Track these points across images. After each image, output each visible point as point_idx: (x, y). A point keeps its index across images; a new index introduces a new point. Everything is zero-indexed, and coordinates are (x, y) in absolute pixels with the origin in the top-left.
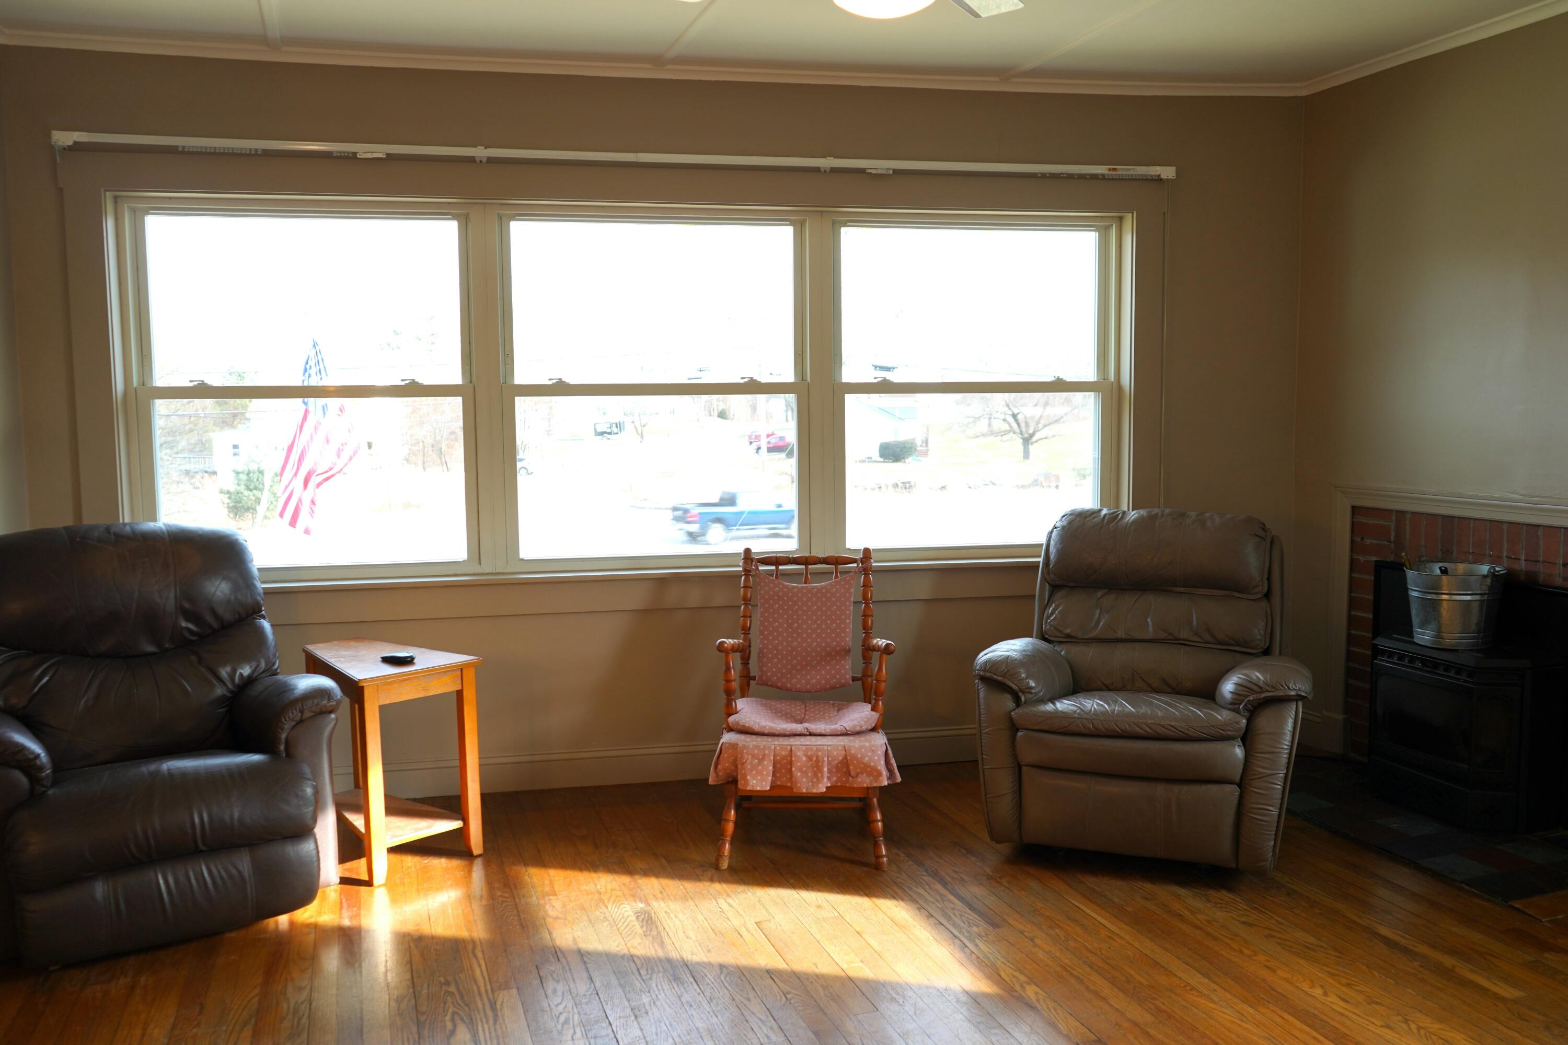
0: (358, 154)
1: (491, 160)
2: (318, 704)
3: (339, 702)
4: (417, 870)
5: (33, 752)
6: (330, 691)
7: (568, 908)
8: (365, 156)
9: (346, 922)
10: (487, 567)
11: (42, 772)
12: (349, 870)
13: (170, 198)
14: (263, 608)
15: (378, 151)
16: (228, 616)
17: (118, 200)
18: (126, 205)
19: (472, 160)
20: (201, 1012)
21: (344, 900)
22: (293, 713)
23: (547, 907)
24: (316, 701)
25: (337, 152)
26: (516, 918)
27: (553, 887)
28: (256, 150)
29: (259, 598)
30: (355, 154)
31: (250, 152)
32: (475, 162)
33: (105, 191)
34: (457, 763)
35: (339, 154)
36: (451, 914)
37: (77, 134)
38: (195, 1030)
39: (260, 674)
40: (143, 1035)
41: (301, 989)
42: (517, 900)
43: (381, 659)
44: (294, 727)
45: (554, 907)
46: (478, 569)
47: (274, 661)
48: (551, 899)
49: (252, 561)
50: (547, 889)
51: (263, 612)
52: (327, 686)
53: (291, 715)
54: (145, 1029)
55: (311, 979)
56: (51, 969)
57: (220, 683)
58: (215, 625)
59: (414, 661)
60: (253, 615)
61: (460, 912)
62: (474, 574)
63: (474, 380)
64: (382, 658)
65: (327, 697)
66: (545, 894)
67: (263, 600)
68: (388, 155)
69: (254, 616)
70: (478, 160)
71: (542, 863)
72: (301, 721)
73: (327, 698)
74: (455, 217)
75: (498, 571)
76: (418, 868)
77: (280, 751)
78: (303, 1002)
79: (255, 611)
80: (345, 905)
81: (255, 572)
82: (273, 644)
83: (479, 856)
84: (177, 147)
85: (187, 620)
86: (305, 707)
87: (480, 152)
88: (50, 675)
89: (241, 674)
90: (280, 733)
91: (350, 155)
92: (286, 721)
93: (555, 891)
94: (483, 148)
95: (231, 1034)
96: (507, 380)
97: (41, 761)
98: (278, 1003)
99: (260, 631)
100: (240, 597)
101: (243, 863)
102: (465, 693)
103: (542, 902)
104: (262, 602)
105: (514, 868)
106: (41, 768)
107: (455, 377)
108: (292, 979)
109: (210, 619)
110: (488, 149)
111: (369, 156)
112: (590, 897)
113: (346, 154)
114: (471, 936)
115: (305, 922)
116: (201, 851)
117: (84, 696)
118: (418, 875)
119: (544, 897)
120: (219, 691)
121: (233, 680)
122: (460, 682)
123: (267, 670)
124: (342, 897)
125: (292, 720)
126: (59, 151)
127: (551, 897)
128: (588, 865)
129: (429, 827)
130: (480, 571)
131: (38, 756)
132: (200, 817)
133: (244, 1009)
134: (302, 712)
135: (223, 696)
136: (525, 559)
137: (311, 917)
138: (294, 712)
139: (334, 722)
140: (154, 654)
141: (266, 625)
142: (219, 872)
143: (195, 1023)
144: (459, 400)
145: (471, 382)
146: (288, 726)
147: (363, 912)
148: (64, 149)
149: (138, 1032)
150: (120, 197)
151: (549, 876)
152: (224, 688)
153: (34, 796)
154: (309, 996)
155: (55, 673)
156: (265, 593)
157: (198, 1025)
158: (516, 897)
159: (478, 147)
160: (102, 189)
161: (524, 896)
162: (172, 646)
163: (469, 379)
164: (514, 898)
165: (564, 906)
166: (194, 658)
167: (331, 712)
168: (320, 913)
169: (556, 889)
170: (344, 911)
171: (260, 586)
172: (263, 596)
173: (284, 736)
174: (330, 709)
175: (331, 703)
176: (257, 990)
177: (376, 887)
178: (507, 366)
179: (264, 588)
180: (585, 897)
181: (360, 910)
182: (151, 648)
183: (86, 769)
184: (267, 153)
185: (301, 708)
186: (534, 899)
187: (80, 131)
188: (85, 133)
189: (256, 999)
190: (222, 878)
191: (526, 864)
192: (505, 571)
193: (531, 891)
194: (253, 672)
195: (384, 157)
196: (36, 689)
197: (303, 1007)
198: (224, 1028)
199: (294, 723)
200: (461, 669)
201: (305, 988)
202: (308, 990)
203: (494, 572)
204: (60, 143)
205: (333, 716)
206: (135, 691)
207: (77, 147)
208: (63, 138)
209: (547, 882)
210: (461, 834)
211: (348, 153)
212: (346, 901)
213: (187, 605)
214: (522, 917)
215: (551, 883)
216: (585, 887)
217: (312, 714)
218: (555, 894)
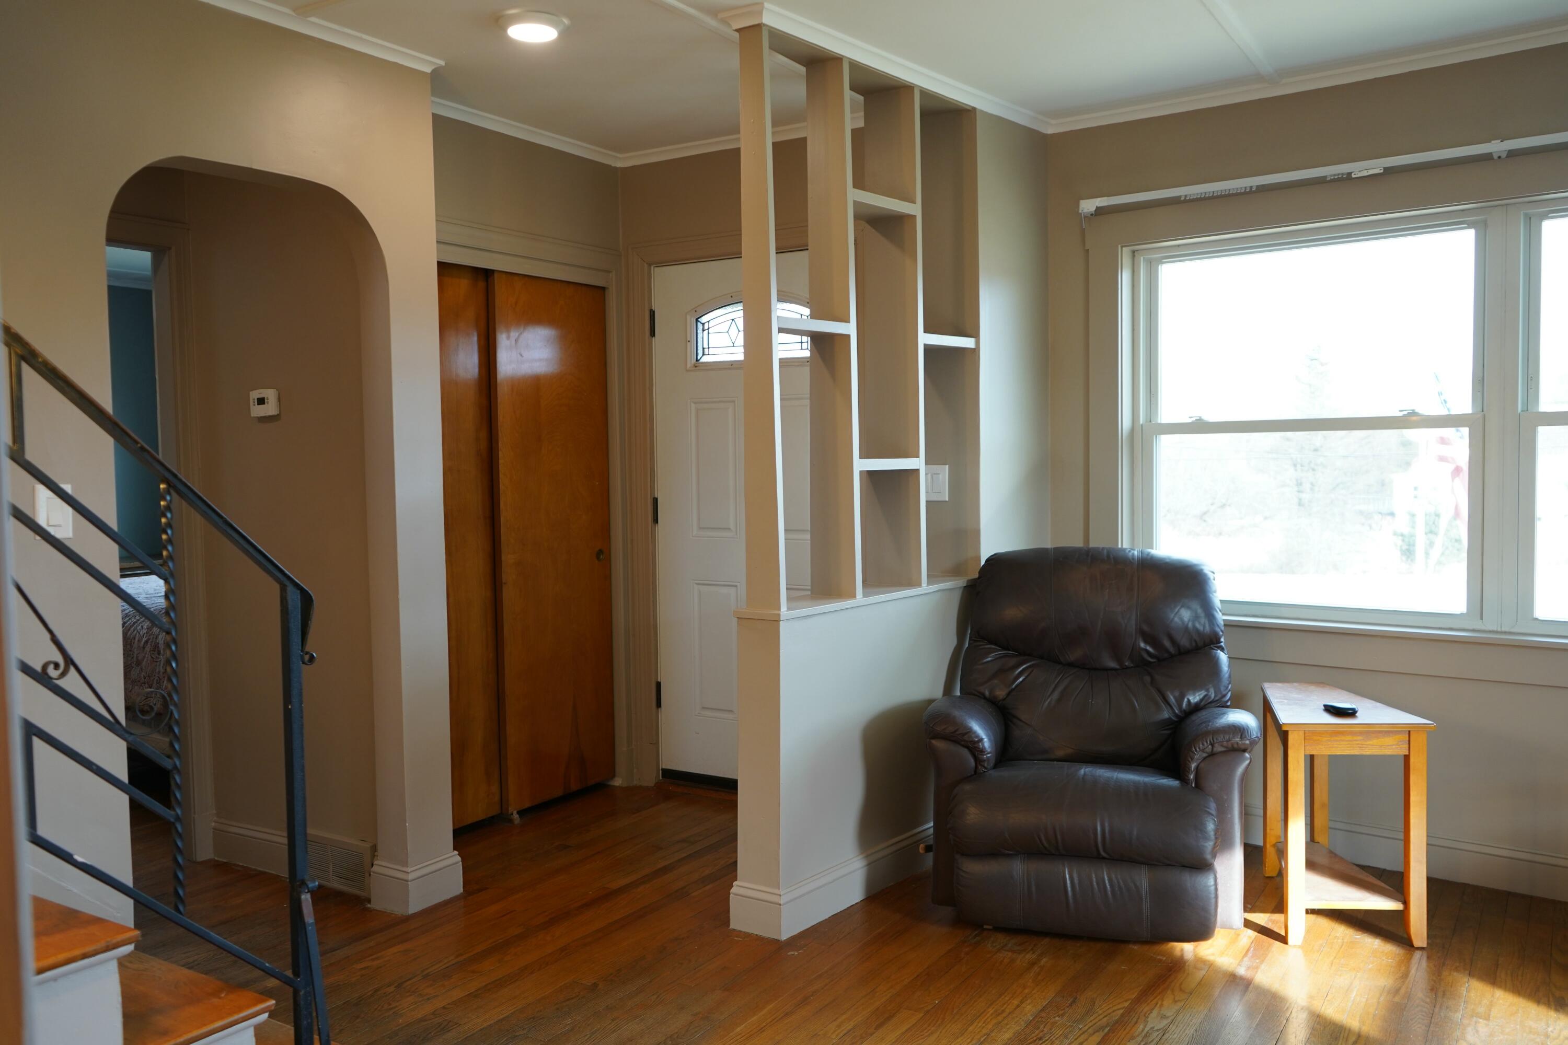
0: (1353, 174)
1: (1512, 154)
2: (1228, 741)
3: (1253, 743)
4: (1343, 942)
5: (978, 736)
6: (1244, 729)
7: (1496, 1039)
8: (1360, 175)
9: (1242, 971)
10: (1490, 623)
11: (983, 755)
12: (1274, 922)
13: (1179, 246)
14: (1222, 640)
15: (1375, 166)
16: (1184, 642)
17: (1136, 254)
18: (1142, 258)
19: (1487, 157)
20: (1071, 1005)
21: (1252, 949)
22: (1203, 744)
23: (1469, 1029)
24: (1227, 737)
25: (1331, 176)
26: (1423, 1027)
27: (1490, 1010)
28: (1251, 187)
29: (1218, 630)
30: (1350, 174)
31: (1246, 189)
32: (1492, 158)
33: (1122, 247)
34: (1401, 836)
35: (1332, 178)
36: (1353, 999)
37: (1099, 199)
38: (1057, 1018)
39: (1208, 703)
40: (1018, 1006)
41: (1164, 1017)
42: (1437, 1010)
43: (1323, 708)
44: (1205, 758)
45: (1477, 1032)
46: (1479, 625)
47: (1224, 693)
48: (1479, 1022)
49: (1215, 592)
50: (1481, 1010)
51: (1222, 644)
52: (1243, 723)
53: (1201, 745)
54: (1022, 1002)
55: (1178, 1013)
56: (985, 927)
57: (1167, 705)
58: (1172, 650)
59: (1357, 714)
60: (1210, 645)
61: (1365, 1000)
62: (1473, 631)
63: (1485, 409)
64: (1325, 706)
65: (1240, 734)
66: (1475, 1014)
67: (1222, 631)
68: (1385, 169)
69: (1212, 646)
70: (1495, 157)
71: (1492, 978)
72: (1212, 755)
73: (1239, 737)
74: (1470, 225)
75: (1504, 629)
76: (1345, 941)
77: (1189, 780)
78: (1157, 1030)
79: (1212, 641)
80: (1250, 954)
81: (1217, 603)
82: (1227, 675)
83: (1422, 949)
84: (1180, 197)
85: (1146, 642)
86: (1215, 741)
87: (1496, 147)
88: (1026, 675)
89: (1189, 701)
90: (1189, 762)
91: (1345, 176)
92: (1196, 751)
93: (1489, 1015)
94: (1499, 141)
95: (1084, 1033)
96: (1529, 408)
97: (983, 745)
98: (1136, 1022)
99: (1216, 663)
100: (1197, 625)
101: (1142, 878)
102: (1412, 760)
103: (1465, 1021)
104: (1221, 633)
105: (1455, 974)
106: (982, 751)
107: (1463, 404)
108: (1162, 1005)
109: (1167, 643)
110: (1505, 142)
111: (1365, 173)
112: (1532, 1036)
113: (1340, 176)
114: (1360, 1029)
115: (1204, 957)
116: (1104, 858)
117: (1048, 699)
118: (1341, 947)
119: (1472, 1016)
120: (1166, 714)
121: (1180, 705)
122: (1407, 746)
123: (1215, 701)
124: (1253, 945)
125: (1203, 751)
126: (1085, 217)
127: (1481, 1020)
128: (1551, 999)
129: (1361, 900)
130: (1483, 628)
131: (981, 740)
132: (1101, 826)
133: (1106, 1016)
134: (1212, 745)
135: (1170, 719)
136: (1540, 618)
137: (1213, 954)
138: (1205, 743)
139: (1248, 762)
140: (1115, 670)
141: (1223, 657)
142: (1118, 882)
143: (1061, 1012)
144: (1465, 431)
145: (1483, 411)
146: (1198, 756)
147: (1263, 967)
148: (1092, 215)
149: (1016, 1002)
150: (1137, 251)
151: (1493, 996)
152: (1171, 711)
153: (976, 775)
154: (1167, 1027)
155: (1031, 673)
156: (1225, 625)
157: (1063, 1015)
158: (1438, 1006)
159: (1493, 142)
160: (1119, 246)
161: (1447, 1008)
162: (1132, 665)
163: (1480, 409)
164: (1435, 1007)
165: (1491, 1035)
166: (1147, 679)
167: (1244, 751)
168: (1223, 953)
169: (1493, 1014)
170: (1246, 959)
171: (1221, 618)
172: (1223, 628)
173: (1193, 765)
174: (1243, 747)
175: (1243, 742)
176: (1126, 1004)
177: (1290, 946)
178: (1529, 390)
179: (1224, 620)
180: (1525, 1035)
181: (1261, 964)
182: (1113, 664)
183: (1036, 762)
184: (1262, 189)
185: (1212, 741)
186: (1459, 1015)
187: (1100, 197)
188: (1105, 198)
189: (1121, 1011)
190: (1120, 887)
191: (1471, 974)
192: (1513, 630)
193: (1460, 1006)
194: (1201, 700)
195: (1382, 171)
196: (1014, 686)
197: (1155, 1034)
198: (1081, 1027)
199: (1205, 755)
200: (1409, 731)
201: (1168, 1017)
202: (1169, 1020)
203: (1499, 630)
204: (1085, 211)
205: (1247, 755)
206: (1090, 701)
207: (1100, 211)
208: (1088, 206)
209: (1485, 1001)
210: (1401, 917)
211: (1343, 174)
212: (1254, 949)
213: (1146, 628)
214: (1431, 1029)
215: (1491, 1005)
216: (1531, 1023)
217: (1223, 749)
218: (1487, 1018)
